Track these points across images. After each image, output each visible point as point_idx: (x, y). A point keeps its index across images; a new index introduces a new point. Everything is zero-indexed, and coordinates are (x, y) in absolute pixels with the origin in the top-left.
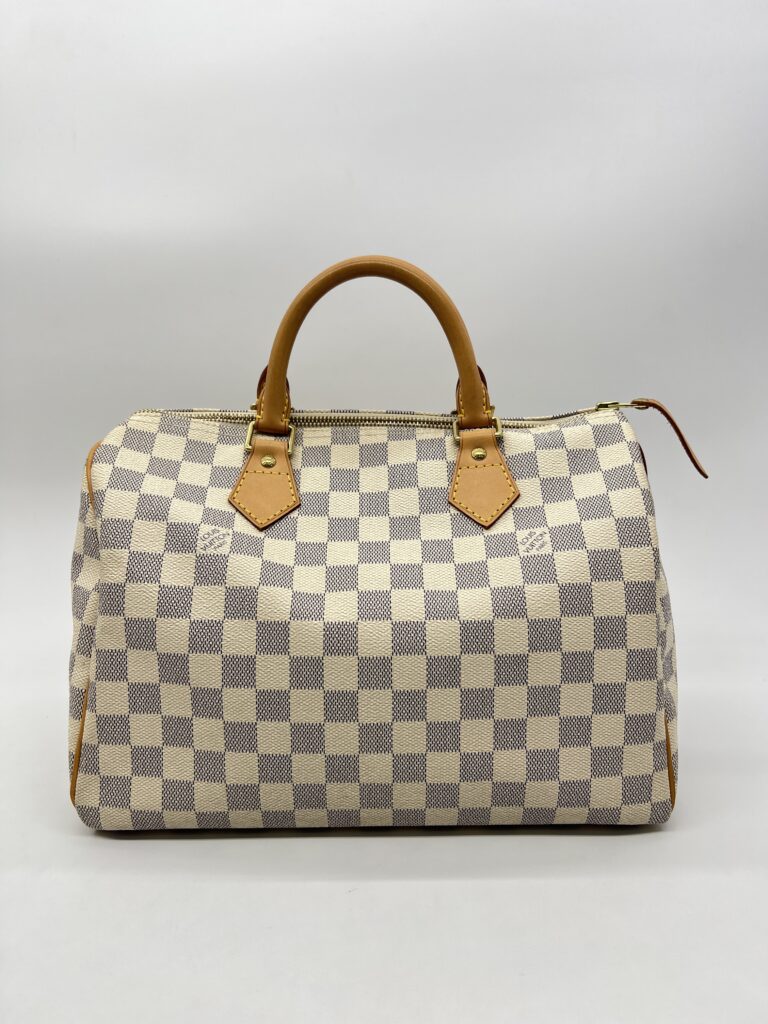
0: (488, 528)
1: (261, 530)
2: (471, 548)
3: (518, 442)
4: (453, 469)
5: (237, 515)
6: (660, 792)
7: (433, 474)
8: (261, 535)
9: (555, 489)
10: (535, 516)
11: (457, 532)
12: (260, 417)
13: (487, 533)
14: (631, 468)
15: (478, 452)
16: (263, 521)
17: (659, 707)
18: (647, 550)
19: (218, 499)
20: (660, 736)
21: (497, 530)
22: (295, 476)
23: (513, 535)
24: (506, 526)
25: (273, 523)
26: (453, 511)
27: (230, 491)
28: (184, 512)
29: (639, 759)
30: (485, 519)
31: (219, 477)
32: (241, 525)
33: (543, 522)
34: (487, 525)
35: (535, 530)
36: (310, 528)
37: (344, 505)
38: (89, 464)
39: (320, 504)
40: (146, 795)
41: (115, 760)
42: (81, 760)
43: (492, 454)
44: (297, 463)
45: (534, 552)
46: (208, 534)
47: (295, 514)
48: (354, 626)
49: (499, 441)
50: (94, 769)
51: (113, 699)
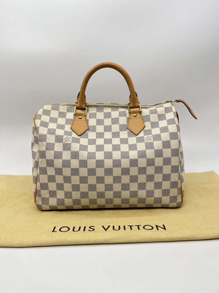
0: (137, 135)
1: (79, 136)
2: (132, 140)
3: (145, 112)
4: (128, 119)
5: (73, 132)
6: (179, 200)
7: (123, 121)
8: (79, 137)
9: (154, 125)
10: (149, 132)
11: (129, 136)
12: (78, 105)
13: (137, 136)
14: (174, 119)
15: (135, 115)
16: (79, 134)
17: (179, 179)
18: (177, 141)
19: (68, 128)
20: (179, 186)
21: (139, 136)
22: (87, 121)
23: (143, 137)
24: (142, 134)
25: (82, 134)
26: (128, 130)
27: (71, 125)
28: (60, 132)
29: (174, 192)
30: (136, 133)
31: (68, 122)
32: (74, 135)
33: (151, 134)
34: (137, 134)
35: (149, 136)
36: (92, 135)
37: (100, 129)
38: (35, 119)
39: (94, 129)
40: (53, 202)
41: (45, 194)
42: (37, 193)
43: (138, 115)
44: (88, 117)
45: (148, 141)
46: (66, 138)
47: (88, 131)
48: (103, 161)
49: (140, 112)
50: (40, 196)
51: (44, 179)
